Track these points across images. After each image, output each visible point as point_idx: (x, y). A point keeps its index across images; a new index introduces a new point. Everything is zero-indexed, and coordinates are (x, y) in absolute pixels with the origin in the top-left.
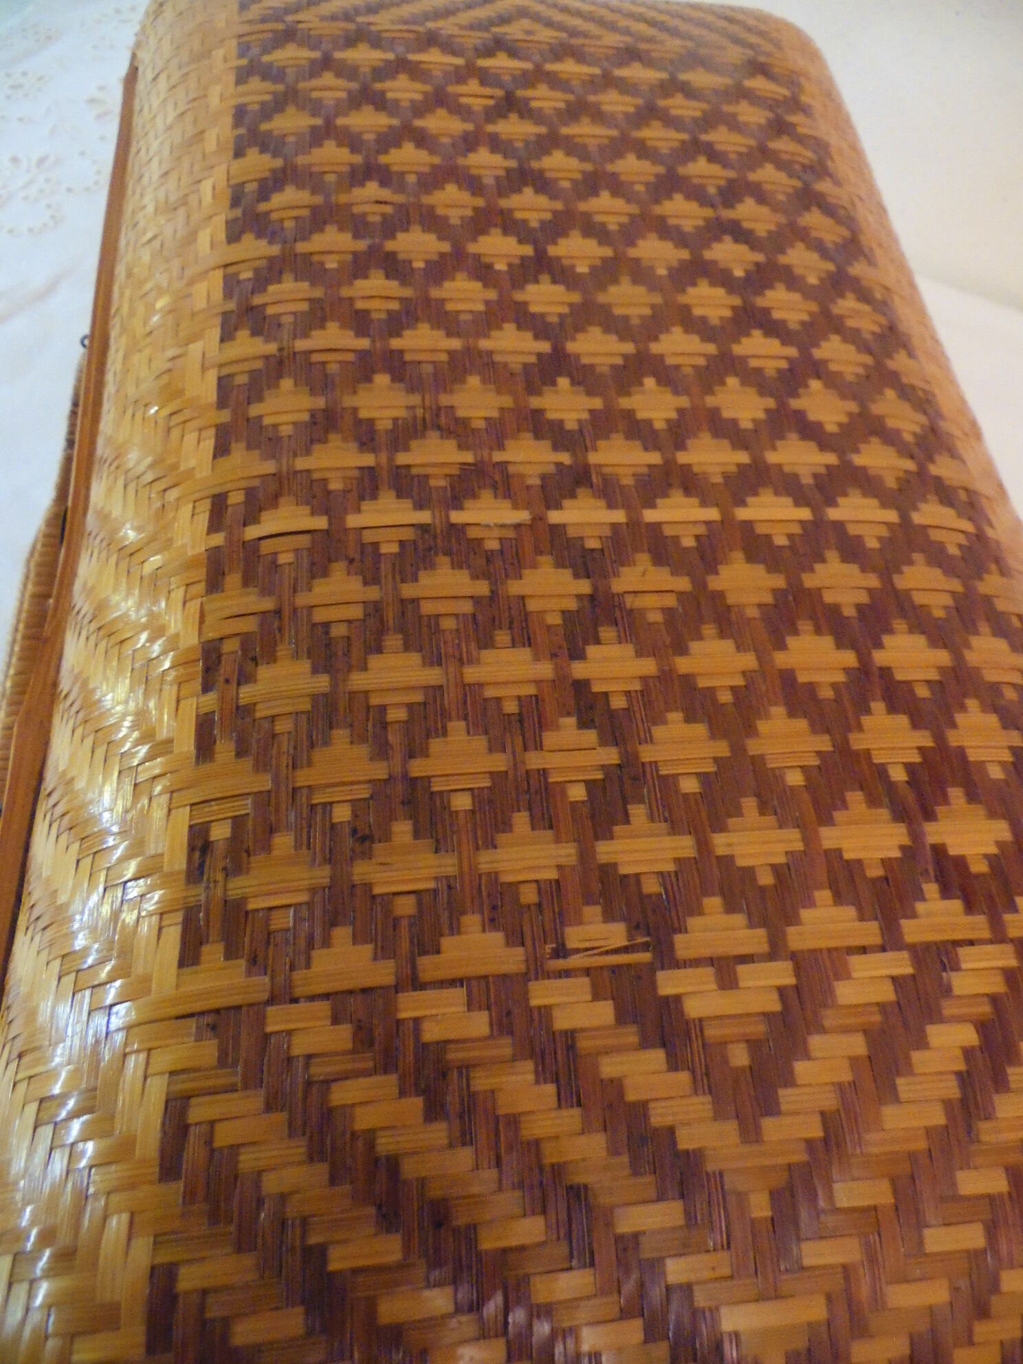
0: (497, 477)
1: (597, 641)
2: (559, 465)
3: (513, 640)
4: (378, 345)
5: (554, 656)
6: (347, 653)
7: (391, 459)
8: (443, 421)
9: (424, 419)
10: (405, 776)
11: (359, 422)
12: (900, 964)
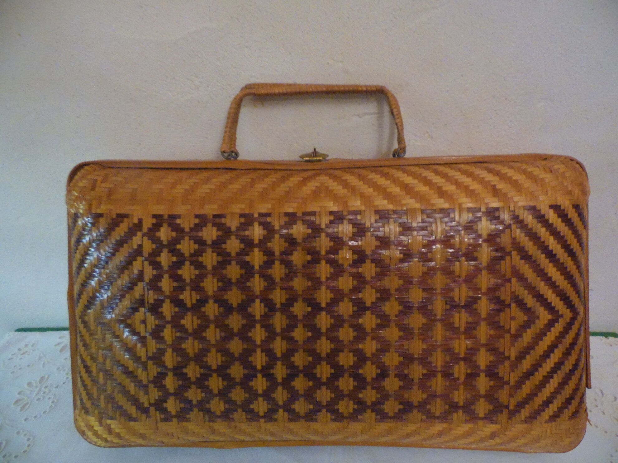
0: (271, 287)
1: (219, 307)
2: (276, 304)
3: (220, 287)
4: (322, 257)
5: (215, 296)
6: (217, 248)
7: (277, 260)
8: (292, 274)
9: (293, 269)
10: (185, 260)
11: (292, 251)
12: (144, 359)
